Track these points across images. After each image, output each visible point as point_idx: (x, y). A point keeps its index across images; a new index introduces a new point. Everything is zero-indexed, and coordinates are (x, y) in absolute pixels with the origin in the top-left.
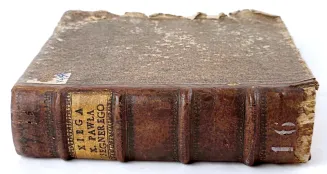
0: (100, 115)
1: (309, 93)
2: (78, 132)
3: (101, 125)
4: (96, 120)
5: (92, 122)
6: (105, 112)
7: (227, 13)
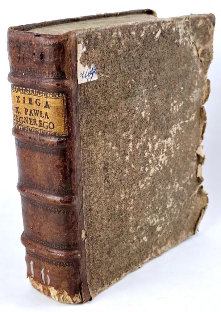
0: (45, 124)
1: (75, 299)
2: (30, 99)
3: (38, 123)
4: (41, 119)
5: (39, 115)
6: (49, 129)
7: (203, 184)
